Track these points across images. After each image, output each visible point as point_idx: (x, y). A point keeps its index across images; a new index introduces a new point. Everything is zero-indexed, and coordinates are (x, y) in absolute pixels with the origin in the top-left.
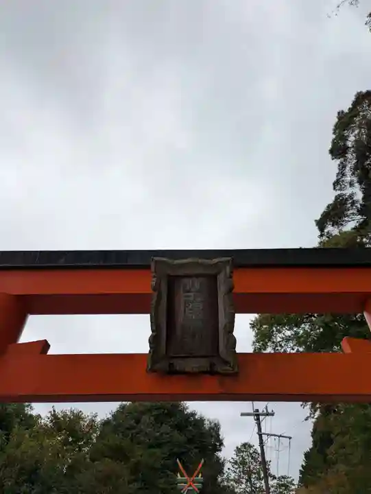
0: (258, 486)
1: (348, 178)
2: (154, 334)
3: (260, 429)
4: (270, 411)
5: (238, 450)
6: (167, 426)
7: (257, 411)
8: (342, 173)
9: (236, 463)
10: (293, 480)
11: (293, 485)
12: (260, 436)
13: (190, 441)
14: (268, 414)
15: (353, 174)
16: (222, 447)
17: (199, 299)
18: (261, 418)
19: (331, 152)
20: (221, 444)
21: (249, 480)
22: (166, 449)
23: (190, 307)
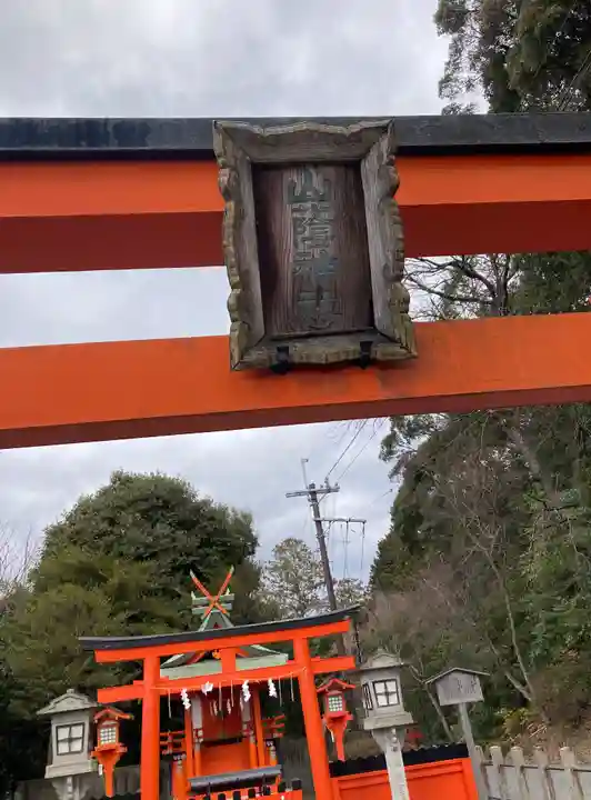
0: (309, 596)
1: (465, 74)
2: (238, 291)
3: (317, 513)
4: (332, 485)
5: (280, 550)
6: (165, 525)
7: (313, 486)
8: (454, 65)
9: (275, 568)
10: (361, 582)
11: (361, 589)
12: (319, 523)
13: (205, 543)
14: (329, 491)
15: (473, 66)
16: (257, 549)
17: (326, 216)
18: (319, 496)
19: (439, 18)
20: (254, 543)
21: (296, 590)
22: (166, 560)
23: (307, 234)
